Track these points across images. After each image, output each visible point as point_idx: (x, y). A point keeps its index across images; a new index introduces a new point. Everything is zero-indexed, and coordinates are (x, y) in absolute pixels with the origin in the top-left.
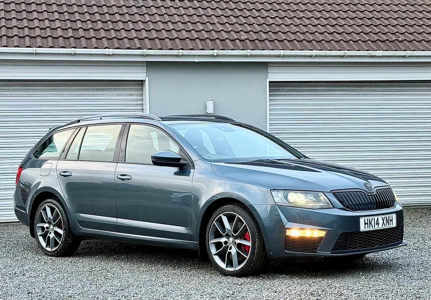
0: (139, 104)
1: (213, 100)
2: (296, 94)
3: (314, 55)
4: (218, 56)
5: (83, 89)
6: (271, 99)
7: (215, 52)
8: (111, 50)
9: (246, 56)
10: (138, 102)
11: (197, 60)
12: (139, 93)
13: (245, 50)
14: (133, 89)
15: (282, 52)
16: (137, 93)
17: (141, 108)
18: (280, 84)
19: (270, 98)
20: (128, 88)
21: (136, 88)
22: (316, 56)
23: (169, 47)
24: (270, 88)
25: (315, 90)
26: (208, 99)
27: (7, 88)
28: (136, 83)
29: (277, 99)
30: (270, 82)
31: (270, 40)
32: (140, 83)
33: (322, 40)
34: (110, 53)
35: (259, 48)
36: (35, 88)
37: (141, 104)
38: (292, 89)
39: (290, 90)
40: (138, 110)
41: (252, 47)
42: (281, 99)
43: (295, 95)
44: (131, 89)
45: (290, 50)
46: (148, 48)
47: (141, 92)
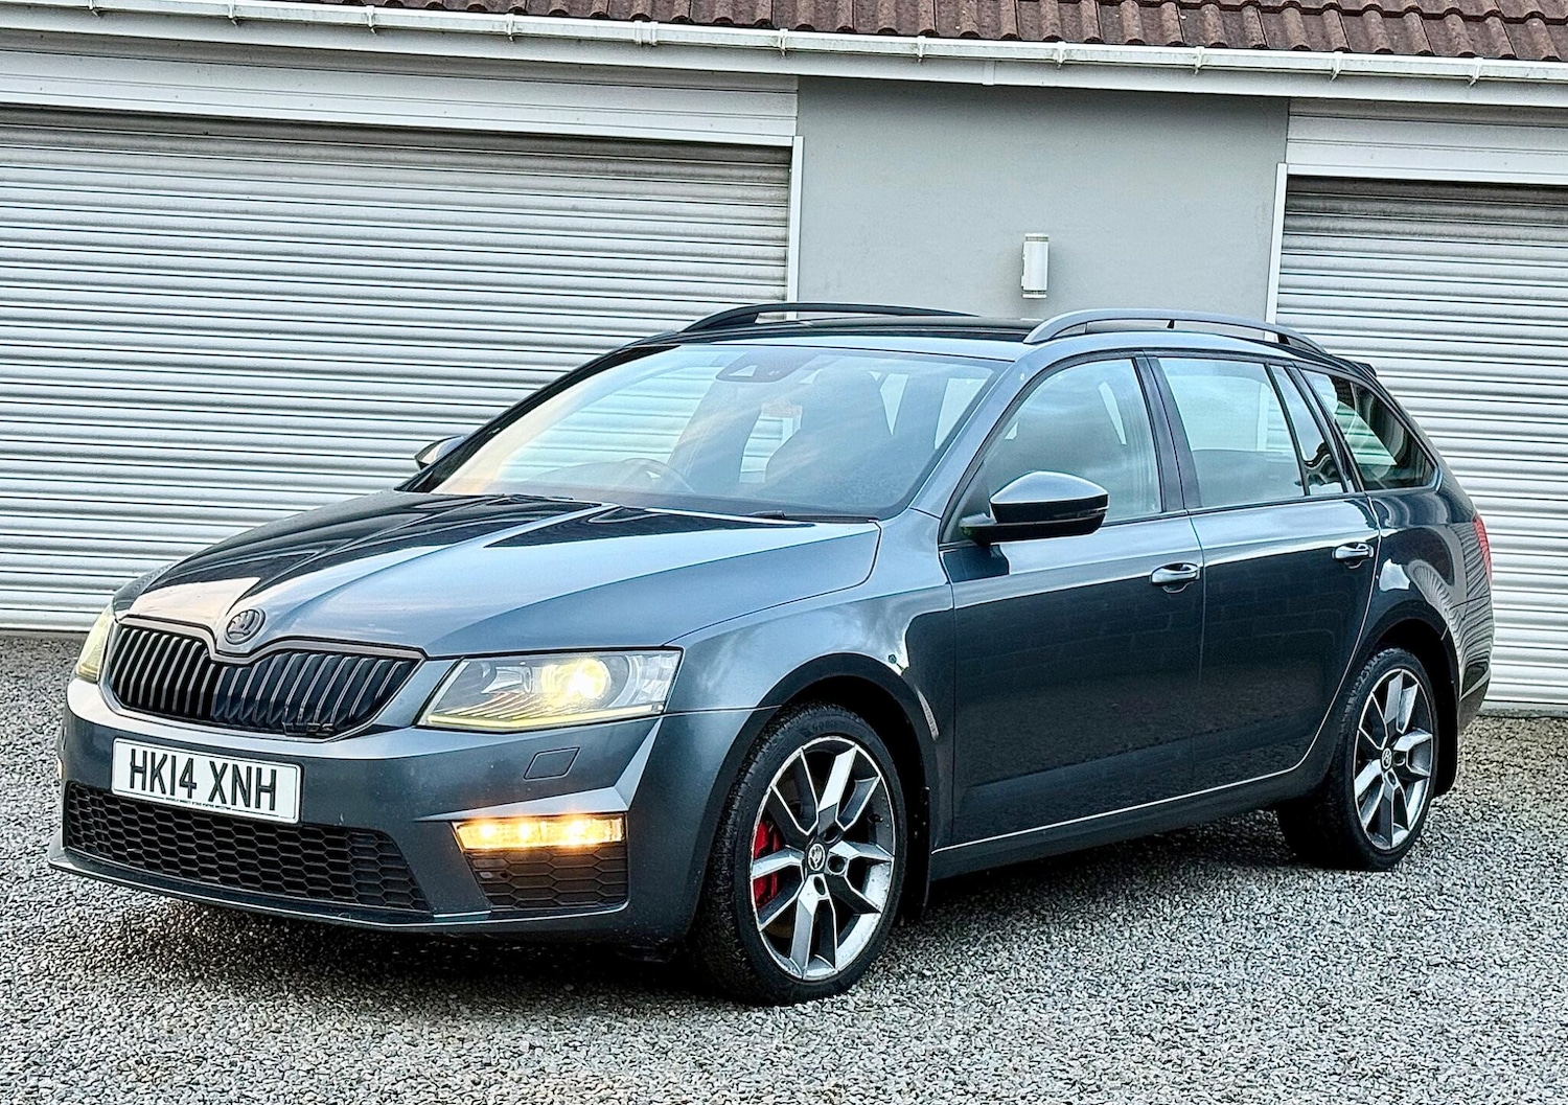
0: (773, 239)
1: (1046, 239)
2: (1407, 231)
3: (1477, 77)
4: (1068, 66)
5: (565, 170)
6: (1287, 248)
7: (1061, 51)
8: (654, 25)
9: (1188, 70)
10: (768, 231)
11: (988, 78)
12: (773, 194)
13: (1186, 46)
14: (751, 178)
15: (1338, 61)
16: (768, 194)
17: (779, 252)
18: (1347, 187)
19: (1286, 243)
20: (735, 172)
21: (765, 174)
22: (1484, 82)
23: (882, 25)
24: (1291, 202)
25: (1494, 218)
26: (1028, 235)
27: (293, 151)
28: (766, 155)
29: (1328, 249)
30: (1291, 178)
31: (1310, 7)
32: (780, 156)
33: (1532, 15)
34: (647, 38)
35: (1250, 38)
36: (392, 156)
37: (782, 240)
38: (1395, 210)
39: (1384, 213)
40: (766, 259)
41: (1214, 37)
42: (1344, 247)
43: (1404, 233)
44: (744, 177)
45: (1378, 53)
46: (798, 25)
47: (781, 193)
